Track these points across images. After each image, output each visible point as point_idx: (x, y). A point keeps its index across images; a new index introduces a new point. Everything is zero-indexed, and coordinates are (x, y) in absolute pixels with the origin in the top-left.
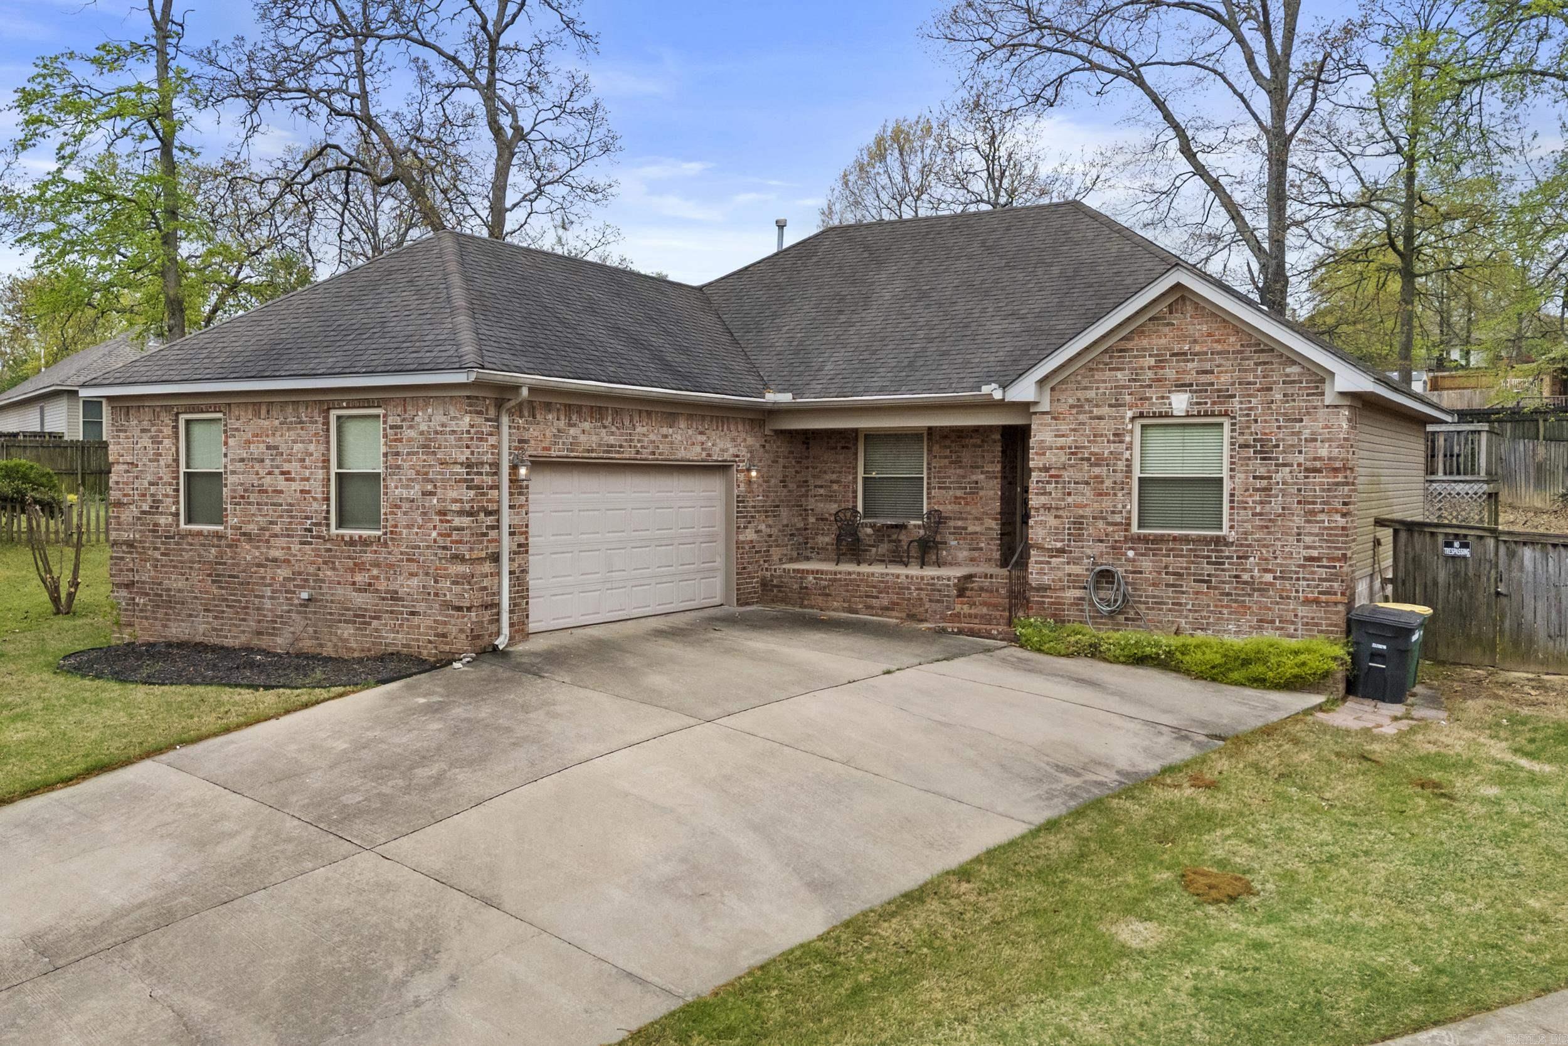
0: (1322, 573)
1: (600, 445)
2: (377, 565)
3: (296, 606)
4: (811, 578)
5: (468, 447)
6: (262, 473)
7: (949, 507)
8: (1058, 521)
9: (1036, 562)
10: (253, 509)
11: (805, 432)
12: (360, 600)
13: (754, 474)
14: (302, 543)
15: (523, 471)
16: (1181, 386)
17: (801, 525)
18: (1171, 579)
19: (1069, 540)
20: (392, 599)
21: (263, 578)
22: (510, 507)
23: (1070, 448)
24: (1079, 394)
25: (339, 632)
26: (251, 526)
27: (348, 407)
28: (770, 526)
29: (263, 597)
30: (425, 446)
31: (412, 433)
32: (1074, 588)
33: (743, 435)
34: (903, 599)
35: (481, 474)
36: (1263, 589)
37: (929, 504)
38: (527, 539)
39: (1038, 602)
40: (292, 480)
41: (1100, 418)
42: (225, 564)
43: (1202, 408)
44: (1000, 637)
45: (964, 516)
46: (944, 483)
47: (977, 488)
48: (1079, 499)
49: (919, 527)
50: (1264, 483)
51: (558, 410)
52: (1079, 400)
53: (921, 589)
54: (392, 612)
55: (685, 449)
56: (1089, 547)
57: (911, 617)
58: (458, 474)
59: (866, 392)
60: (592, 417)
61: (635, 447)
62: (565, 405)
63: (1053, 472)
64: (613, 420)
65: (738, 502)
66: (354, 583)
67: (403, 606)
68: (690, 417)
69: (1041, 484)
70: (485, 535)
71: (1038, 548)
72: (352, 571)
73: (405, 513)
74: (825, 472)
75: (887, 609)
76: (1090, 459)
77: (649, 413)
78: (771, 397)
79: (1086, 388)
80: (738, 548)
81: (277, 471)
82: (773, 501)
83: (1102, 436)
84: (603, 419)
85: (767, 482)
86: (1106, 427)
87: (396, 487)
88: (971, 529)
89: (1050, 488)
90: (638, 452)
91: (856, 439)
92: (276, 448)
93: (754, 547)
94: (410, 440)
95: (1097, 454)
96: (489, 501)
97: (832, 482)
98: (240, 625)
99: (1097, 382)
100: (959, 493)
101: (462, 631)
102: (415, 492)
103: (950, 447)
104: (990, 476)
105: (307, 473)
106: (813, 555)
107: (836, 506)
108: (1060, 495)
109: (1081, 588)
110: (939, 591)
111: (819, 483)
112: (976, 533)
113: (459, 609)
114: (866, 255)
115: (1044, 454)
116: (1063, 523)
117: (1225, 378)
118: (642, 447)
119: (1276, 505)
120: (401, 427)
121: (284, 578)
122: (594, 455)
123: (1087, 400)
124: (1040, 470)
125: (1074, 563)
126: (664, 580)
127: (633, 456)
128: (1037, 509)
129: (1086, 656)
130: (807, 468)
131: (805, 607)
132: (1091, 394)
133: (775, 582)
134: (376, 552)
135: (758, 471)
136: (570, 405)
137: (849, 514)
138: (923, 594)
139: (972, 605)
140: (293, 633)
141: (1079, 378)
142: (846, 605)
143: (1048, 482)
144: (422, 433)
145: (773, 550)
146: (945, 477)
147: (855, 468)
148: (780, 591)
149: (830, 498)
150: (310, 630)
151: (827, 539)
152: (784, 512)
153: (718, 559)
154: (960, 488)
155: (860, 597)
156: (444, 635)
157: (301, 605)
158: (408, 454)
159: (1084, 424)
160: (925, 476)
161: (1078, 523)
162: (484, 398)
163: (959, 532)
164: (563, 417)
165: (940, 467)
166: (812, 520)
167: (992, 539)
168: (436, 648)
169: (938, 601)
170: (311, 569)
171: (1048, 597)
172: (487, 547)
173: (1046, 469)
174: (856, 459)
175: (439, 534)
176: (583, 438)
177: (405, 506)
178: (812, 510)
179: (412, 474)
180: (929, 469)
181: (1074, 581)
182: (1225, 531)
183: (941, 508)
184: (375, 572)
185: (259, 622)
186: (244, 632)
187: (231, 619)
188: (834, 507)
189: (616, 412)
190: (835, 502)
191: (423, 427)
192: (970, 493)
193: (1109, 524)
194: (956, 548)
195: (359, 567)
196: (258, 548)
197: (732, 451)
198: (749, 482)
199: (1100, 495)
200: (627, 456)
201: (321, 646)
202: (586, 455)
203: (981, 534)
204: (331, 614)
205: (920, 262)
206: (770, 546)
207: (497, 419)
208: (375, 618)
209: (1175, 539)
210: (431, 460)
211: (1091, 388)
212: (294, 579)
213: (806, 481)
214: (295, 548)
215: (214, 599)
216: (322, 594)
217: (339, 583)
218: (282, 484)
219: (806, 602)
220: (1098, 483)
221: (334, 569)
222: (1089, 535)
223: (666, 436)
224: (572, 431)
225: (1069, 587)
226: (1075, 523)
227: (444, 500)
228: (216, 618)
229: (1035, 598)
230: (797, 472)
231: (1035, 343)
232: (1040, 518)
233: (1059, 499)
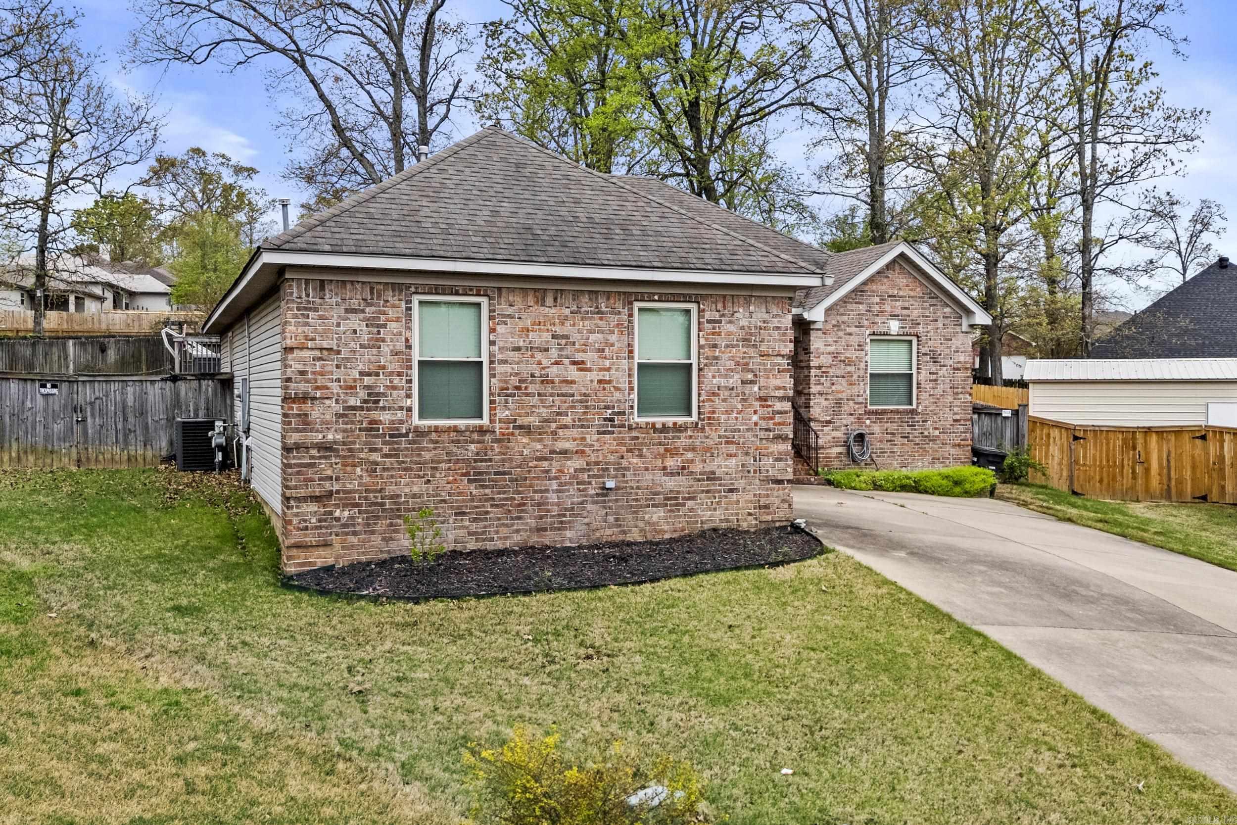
0: (962, 428)
2: (693, 449)
3: (592, 496)
6: (545, 362)
8: (827, 402)
9: (815, 430)
10: (535, 400)
12: (671, 483)
14: (599, 433)
16: (894, 316)
18: (889, 437)
19: (833, 415)
20: (708, 479)
21: (547, 472)
23: (833, 353)
25: (647, 517)
26: (531, 419)
27: (659, 301)
29: (547, 491)
30: (744, 340)
31: (731, 328)
32: (837, 446)
36: (933, 440)
40: (589, 370)
41: (850, 334)
42: (490, 460)
43: (905, 330)
48: (839, 388)
50: (934, 377)
52: (838, 322)
54: (708, 492)
56: (845, 419)
58: (779, 364)
63: (824, 369)
66: (665, 468)
67: (720, 485)
69: (817, 378)
71: (816, 421)
72: (663, 456)
73: (724, 400)
76: (845, 361)
81: (566, 361)
83: (851, 346)
86: (854, 340)
87: (714, 377)
89: (823, 380)
92: (566, 337)
94: (729, 334)
95: (849, 358)
98: (512, 525)
102: (735, 380)
105: (607, 363)
108: (828, 385)
109: (841, 446)
115: (819, 357)
116: (830, 404)
117: (915, 313)
119: (939, 391)
120: (720, 322)
121: (576, 470)
123: (843, 322)
124: (816, 368)
125: (836, 430)
128: (815, 395)
134: (691, 437)
140: (587, 524)
143: (821, 376)
144: (742, 328)
150: (611, 519)
156: (766, 507)
157: (598, 495)
158: (727, 346)
159: (841, 338)
161: (839, 403)
168: (756, 519)
170: (612, 458)
171: (821, 453)
173: (820, 367)
175: (760, 418)
177: (724, 394)
179: (731, 364)
181: (837, 442)
182: (914, 406)
184: (690, 455)
185: (541, 518)
186: (518, 531)
187: (499, 519)
191: (744, 322)
193: (856, 403)
195: (672, 452)
196: (540, 440)
199: (851, 384)
201: (624, 532)
204: (637, 500)
208: (689, 499)
209: (892, 411)
210: (752, 352)
211: (846, 315)
212: (589, 470)
214: (592, 437)
215: (472, 500)
216: (627, 482)
217: (647, 469)
218: (573, 373)
220: (849, 377)
221: (641, 456)
222: (845, 411)
225: (834, 446)
226: (836, 403)
227: (767, 388)
228: (475, 520)
229: (814, 454)
232: (817, 401)
233: (828, 388)
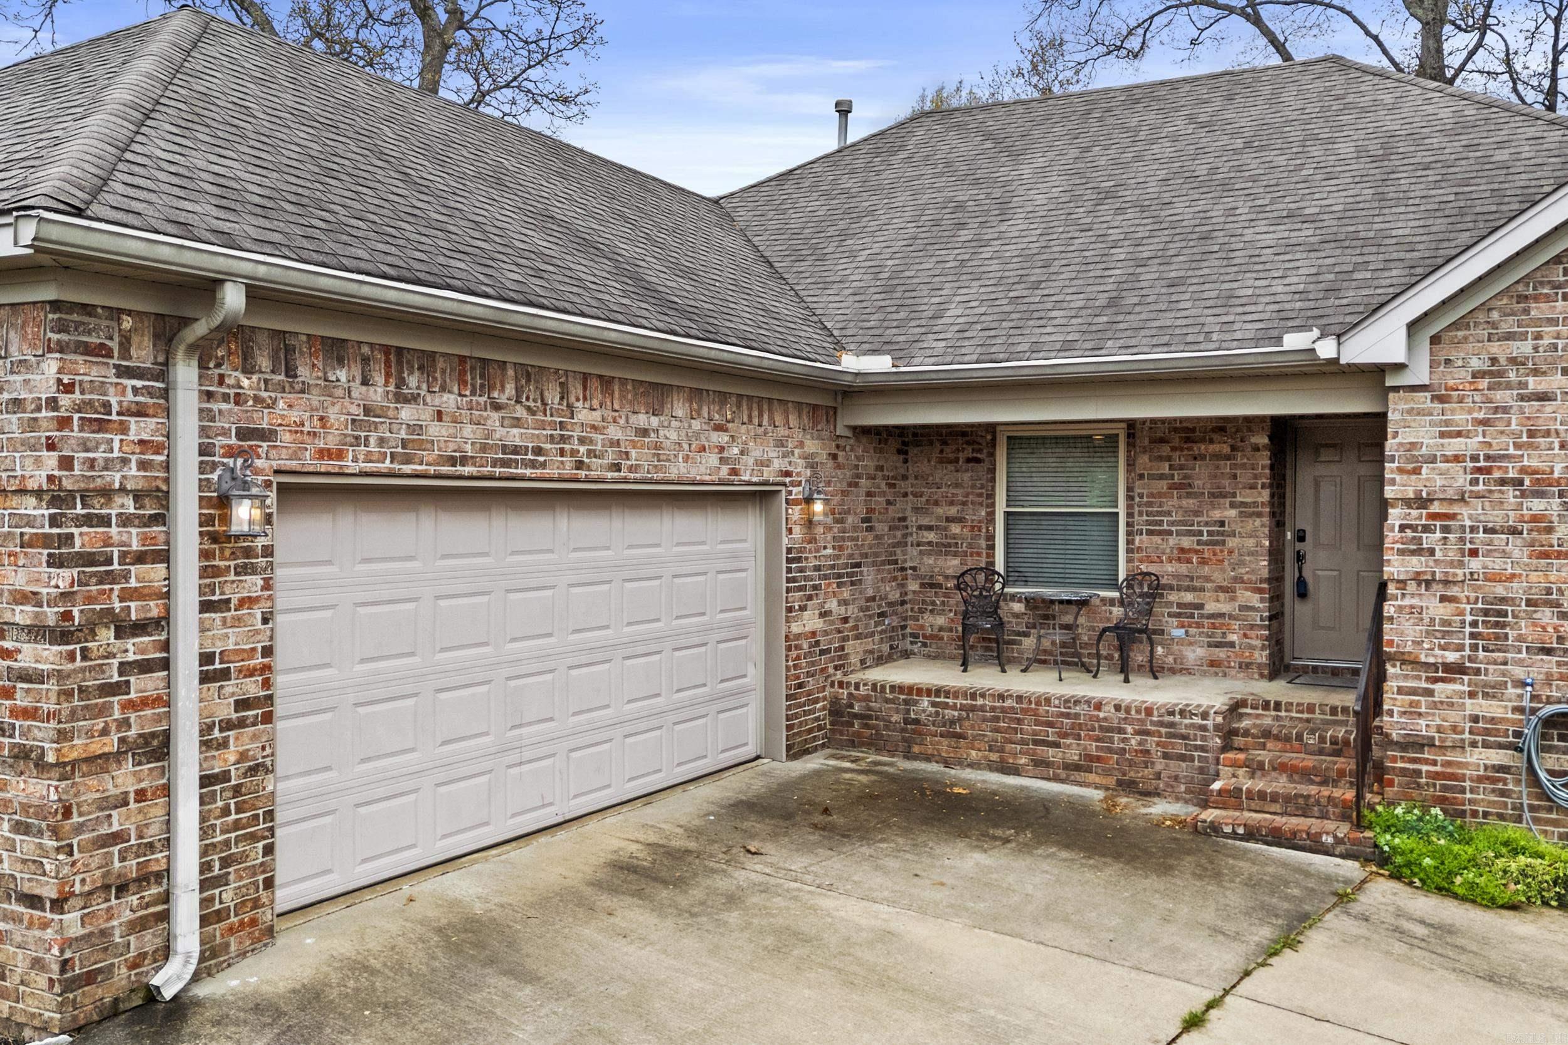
1: (484, 448)
4: (925, 702)
5: (51, 447)
7: (1170, 568)
8: (1450, 607)
9: (1400, 690)
11: (901, 430)
13: (818, 507)
15: (244, 514)
17: (895, 596)
19: (1474, 648)
22: (206, 607)
23: (1475, 458)
24: (1495, 348)
28: (844, 603)
32: (1486, 745)
33: (798, 435)
34: (1110, 750)
35: (105, 521)
37: (1129, 560)
38: (267, 684)
39: (1403, 772)
41: (1544, 397)
44: (1339, 849)
45: (1196, 584)
46: (1160, 523)
47: (1222, 534)
48: (1496, 564)
49: (1112, 602)
51: (366, 360)
52: (1494, 360)
53: (1147, 733)
55: (686, 459)
56: (1520, 663)
57: (1128, 786)
59: (1035, 349)
60: (462, 382)
61: (574, 453)
62: (386, 350)
63: (1436, 508)
64: (519, 391)
65: (789, 560)
68: (696, 395)
69: (1409, 533)
70: (122, 688)
71: (1404, 662)
74: (936, 503)
75: (1077, 768)
76: (1521, 482)
77: (606, 383)
78: (851, 362)
79: (1510, 337)
80: (789, 648)
82: (851, 556)
83: (1548, 433)
84: (491, 388)
85: (841, 521)
86: (1559, 416)
88: (1211, 607)
89: (1430, 539)
90: (580, 465)
91: (993, 444)
93: (817, 643)
95: (1535, 472)
96: (127, 595)
97: (949, 519)
99: (1538, 322)
100: (1187, 542)
101: (37, 964)
103: (1169, 459)
104: (1247, 511)
106: (916, 648)
107: (956, 562)
108: (1453, 555)
109: (1501, 746)
110: (1184, 737)
111: (925, 521)
112: (1222, 615)
113: (33, 901)
114: (988, 145)
115: (1417, 471)
116: (1461, 613)
118: (591, 453)
122: (467, 470)
123: (1513, 361)
124: (1408, 503)
125: (1486, 695)
126: (642, 726)
127: (568, 471)
128: (1402, 583)
129: (1546, 903)
130: (906, 495)
131: (916, 758)
132: (1525, 348)
133: (856, 709)
135: (826, 502)
136: (400, 351)
137: (981, 577)
138: (1151, 742)
139: (1256, 769)
141: (1495, 315)
142: (994, 757)
143: (1426, 529)
145: (852, 646)
146: (1159, 513)
147: (991, 496)
148: (867, 726)
149: (945, 548)
151: (941, 621)
152: (868, 575)
153: (751, 670)
154: (1190, 533)
155: (1023, 742)
159: (1506, 410)
160: (1122, 510)
161: (1494, 614)
162: (116, 314)
163: (1187, 613)
164: (379, 379)
165: (1151, 495)
166: (913, 586)
167: (1252, 627)
169: (1182, 758)
171: (1426, 762)
172: (125, 723)
173: (1421, 502)
174: (993, 480)
176: (435, 430)
178: (914, 569)
180: (1130, 498)
181: (1487, 732)
183: (1153, 568)
188: (953, 565)
189: (526, 374)
190: (955, 554)
192: (1206, 543)
194: (1181, 642)
197: (777, 464)
198: (809, 523)
199: (1546, 555)
200: (555, 472)
202: (446, 469)
203: (1231, 617)
205: (1087, 149)
206: (845, 639)
207: (163, 372)
211: (1523, 337)
213: (904, 519)
219: (916, 749)
220: (1539, 531)
222: (1520, 638)
223: (645, 432)
224: (407, 413)
225: (1474, 744)
226: (1486, 612)
229: (1397, 762)
230: (889, 503)
231: (1360, 259)
232: (1407, 602)
233: (1451, 564)
